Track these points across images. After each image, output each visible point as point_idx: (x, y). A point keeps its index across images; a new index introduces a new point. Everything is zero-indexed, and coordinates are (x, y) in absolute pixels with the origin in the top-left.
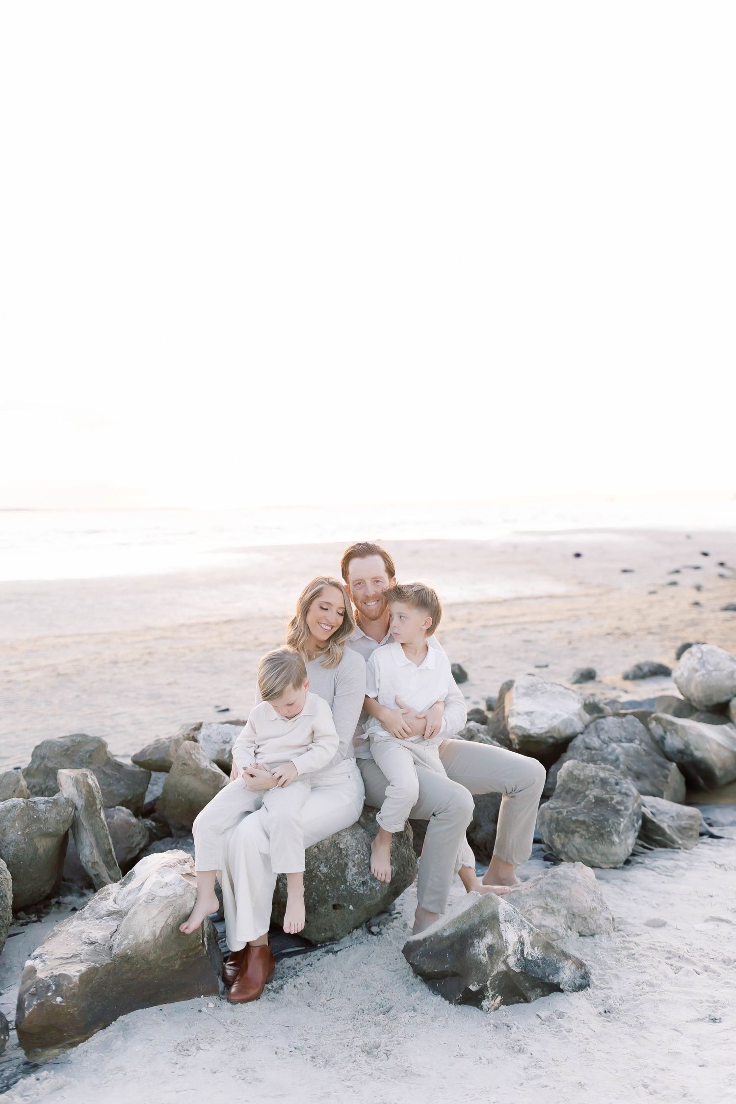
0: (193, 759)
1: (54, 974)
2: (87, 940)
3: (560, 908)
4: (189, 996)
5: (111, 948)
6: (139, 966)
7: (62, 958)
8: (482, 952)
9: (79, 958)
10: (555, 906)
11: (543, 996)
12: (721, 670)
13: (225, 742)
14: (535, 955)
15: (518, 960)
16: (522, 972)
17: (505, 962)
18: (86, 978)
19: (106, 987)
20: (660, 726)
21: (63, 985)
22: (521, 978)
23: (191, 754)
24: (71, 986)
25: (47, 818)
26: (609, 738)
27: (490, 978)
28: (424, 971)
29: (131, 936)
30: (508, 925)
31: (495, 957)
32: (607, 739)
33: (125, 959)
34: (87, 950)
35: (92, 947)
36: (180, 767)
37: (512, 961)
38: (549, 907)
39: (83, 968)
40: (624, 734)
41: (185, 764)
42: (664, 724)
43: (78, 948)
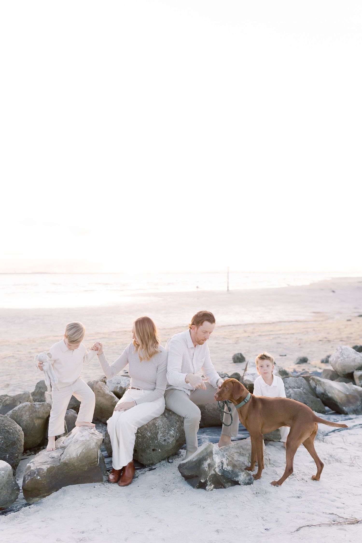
0: (102, 390)
1: (37, 468)
2: (51, 457)
3: (246, 453)
4: (91, 482)
5: (60, 460)
6: (71, 467)
7: (41, 463)
8: (206, 467)
9: (47, 463)
10: (244, 452)
11: (232, 486)
12: (350, 358)
13: (118, 383)
14: (228, 469)
15: (220, 470)
16: (222, 475)
17: (214, 470)
18: (49, 470)
19: (57, 475)
20: (314, 382)
21: (40, 472)
22: (222, 478)
23: (101, 388)
24: (43, 472)
25: (39, 411)
26: (289, 386)
27: (208, 477)
28: (185, 475)
30: (216, 455)
31: (210, 468)
32: (288, 387)
33: (65, 464)
34: (51, 460)
35: (53, 459)
37: (217, 470)
38: (242, 453)
39: (49, 466)
40: (296, 385)
41: (99, 392)
42: (316, 381)
43: (47, 459)
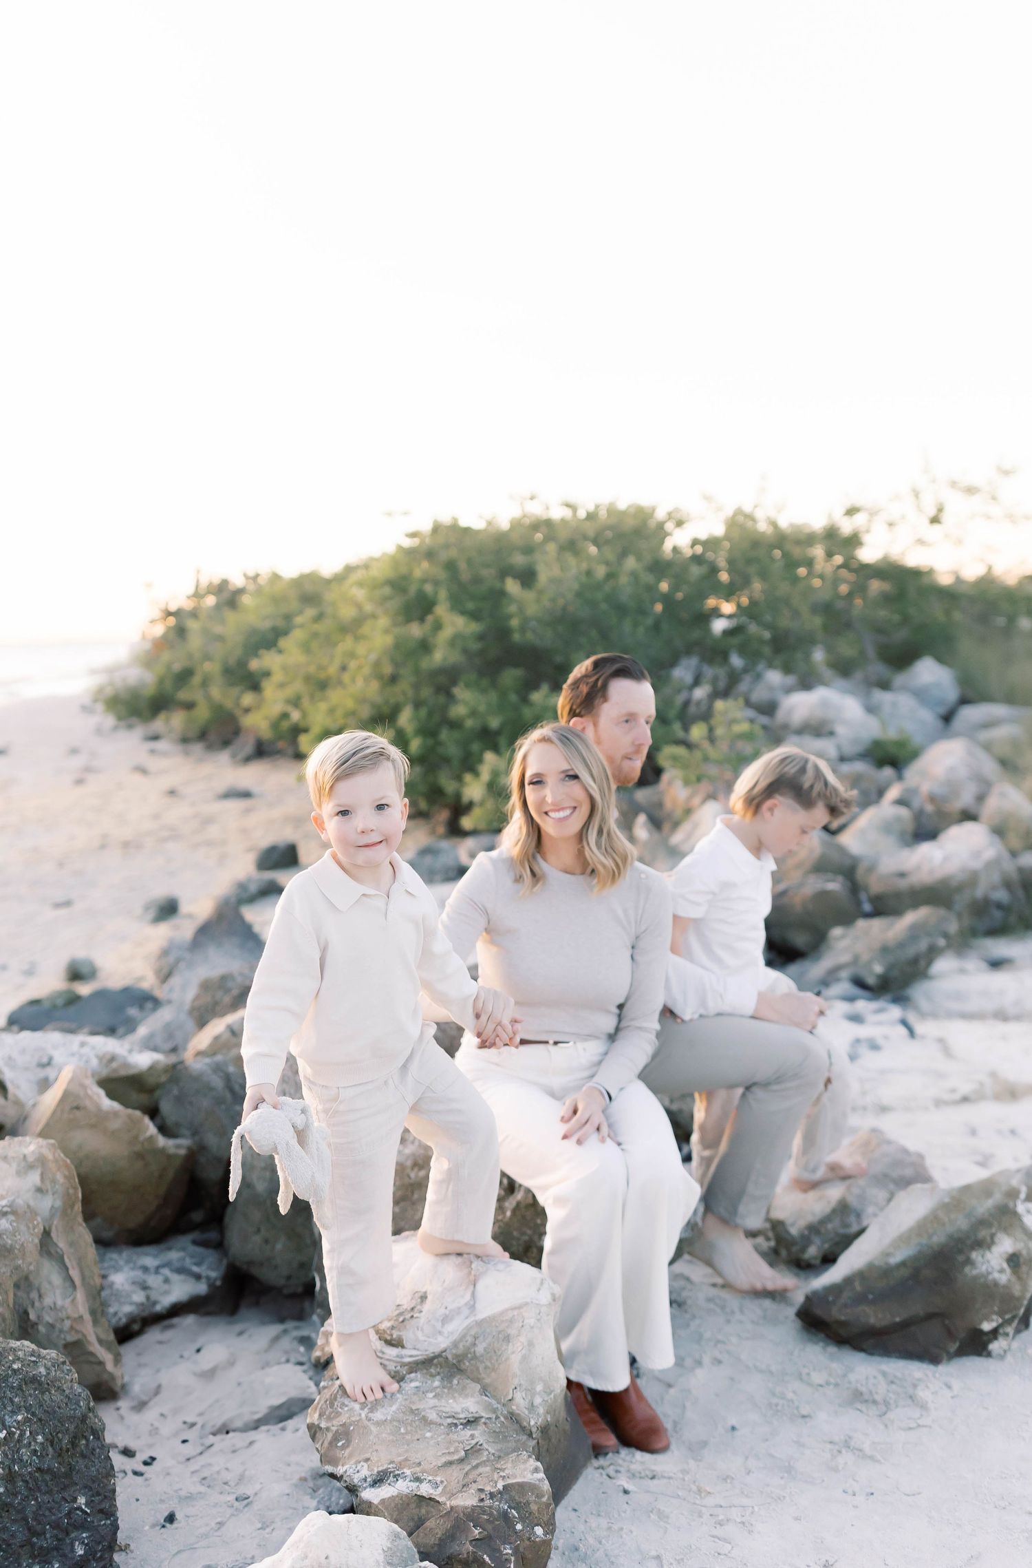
8: (997, 1267)
9: (484, 1453)
21: (528, 1503)
24: (544, 1499)
29: (539, 1388)
34: (480, 1435)
35: (481, 1427)
43: (456, 1438)
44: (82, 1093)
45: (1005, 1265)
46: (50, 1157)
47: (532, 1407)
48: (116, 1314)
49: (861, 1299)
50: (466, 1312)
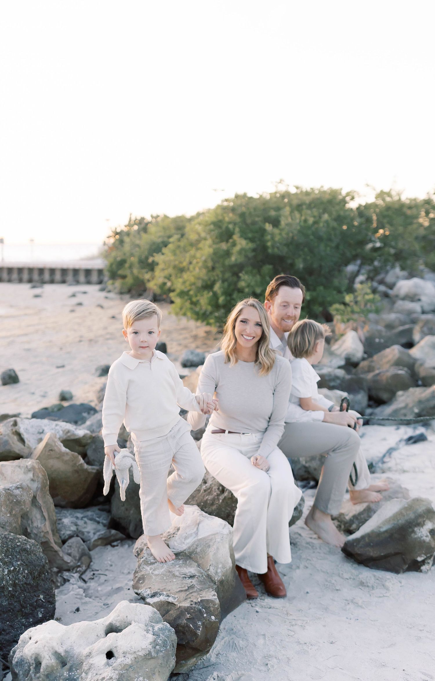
0: (57, 446)
2: (186, 576)
5: (209, 577)
8: (425, 535)
9: (198, 588)
21: (209, 607)
29: (220, 566)
34: (195, 582)
35: (195, 579)
36: (47, 453)
39: (212, 592)
43: (185, 582)
44: (53, 444)
45: (428, 534)
46: (37, 467)
47: (216, 573)
48: (64, 534)
49: (368, 545)
50: (194, 535)
